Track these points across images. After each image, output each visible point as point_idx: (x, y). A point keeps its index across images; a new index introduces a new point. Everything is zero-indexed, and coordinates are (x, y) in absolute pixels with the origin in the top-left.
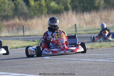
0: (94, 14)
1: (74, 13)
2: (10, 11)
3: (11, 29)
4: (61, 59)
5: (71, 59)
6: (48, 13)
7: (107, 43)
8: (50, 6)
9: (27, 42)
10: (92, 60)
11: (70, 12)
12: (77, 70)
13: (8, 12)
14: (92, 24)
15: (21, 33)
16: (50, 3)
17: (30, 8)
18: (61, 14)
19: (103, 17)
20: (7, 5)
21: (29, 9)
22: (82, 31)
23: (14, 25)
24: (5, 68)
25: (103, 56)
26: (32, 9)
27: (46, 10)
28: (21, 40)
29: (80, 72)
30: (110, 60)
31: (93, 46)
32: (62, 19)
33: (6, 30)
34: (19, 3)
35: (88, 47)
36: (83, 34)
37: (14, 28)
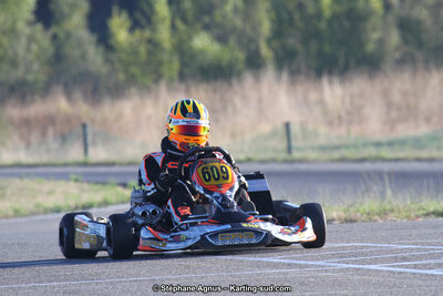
0: (359, 85)
1: (285, 76)
2: (36, 67)
3: (34, 137)
5: (265, 259)
6: (182, 77)
7: (409, 202)
8: (191, 48)
9: (98, 187)
11: (269, 74)
13: (28, 70)
14: (350, 123)
15: (75, 153)
16: (190, 38)
17: (113, 56)
18: (234, 81)
19: (396, 97)
20: (24, 40)
21: (107, 61)
22: (313, 148)
23: (50, 121)
25: (392, 251)
26: (121, 61)
27: (176, 66)
28: (76, 180)
30: (415, 267)
31: (351, 209)
32: (237, 101)
33: (16, 138)
34: (68, 35)
35: (334, 215)
36: (315, 161)
37: (50, 131)
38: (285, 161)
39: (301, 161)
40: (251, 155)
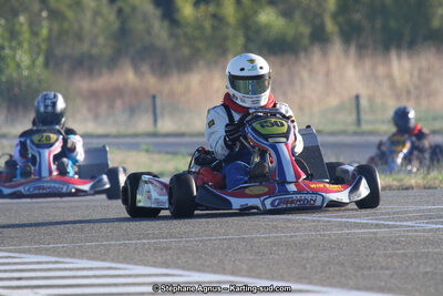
0: (427, 59)
1: (353, 50)
2: (101, 40)
3: (103, 108)
4: (314, 221)
5: (353, 220)
8: (256, 23)
9: (169, 157)
10: (434, 226)
11: (337, 47)
12: (381, 260)
13: (93, 44)
16: (256, 12)
17: (179, 31)
18: (302, 55)
20: (89, 15)
21: (172, 35)
22: (383, 122)
23: (117, 93)
24: (97, 247)
26: (185, 35)
27: (241, 40)
28: (147, 151)
29: (395, 268)
32: (305, 74)
33: (84, 111)
34: (134, 9)
35: (412, 182)
36: (385, 134)
37: (118, 103)
38: (356, 133)
39: (371, 133)
40: (320, 128)
